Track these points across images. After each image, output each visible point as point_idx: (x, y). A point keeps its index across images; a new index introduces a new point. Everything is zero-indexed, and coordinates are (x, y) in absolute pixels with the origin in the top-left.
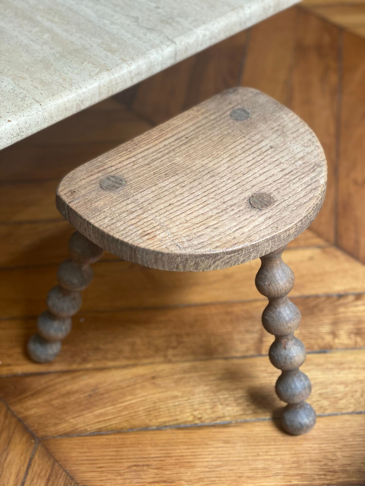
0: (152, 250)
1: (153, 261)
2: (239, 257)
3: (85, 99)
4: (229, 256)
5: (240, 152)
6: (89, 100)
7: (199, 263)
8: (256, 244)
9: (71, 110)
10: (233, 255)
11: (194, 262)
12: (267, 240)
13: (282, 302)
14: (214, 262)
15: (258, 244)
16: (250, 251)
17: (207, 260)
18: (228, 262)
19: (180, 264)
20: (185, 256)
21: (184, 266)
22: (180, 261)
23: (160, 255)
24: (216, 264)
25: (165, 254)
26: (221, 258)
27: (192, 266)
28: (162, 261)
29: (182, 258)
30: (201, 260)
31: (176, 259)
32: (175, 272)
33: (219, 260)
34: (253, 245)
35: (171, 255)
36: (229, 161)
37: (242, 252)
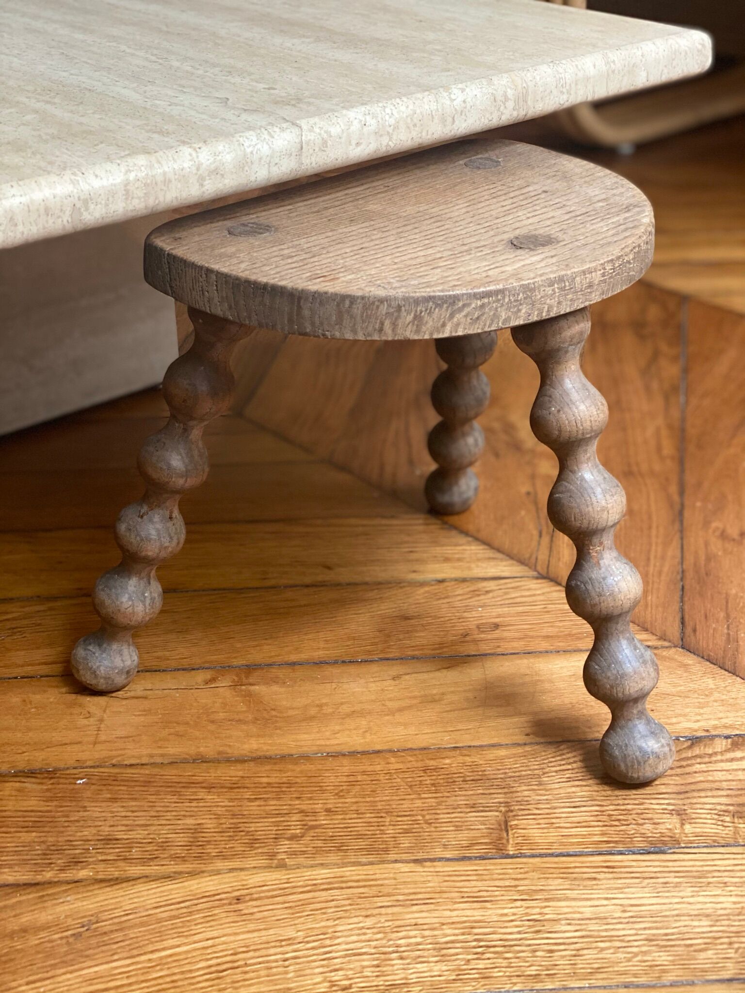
0: (332, 293)
1: (334, 318)
2: (499, 309)
3: (91, 199)
4: (479, 303)
5: (486, 197)
6: (101, 203)
7: (423, 317)
8: (529, 284)
9: (59, 217)
10: (486, 300)
11: (412, 315)
12: (551, 283)
13: (586, 457)
14: (452, 316)
15: (533, 286)
16: (519, 298)
17: (437, 310)
18: (478, 318)
19: (385, 319)
20: (395, 300)
21: (394, 325)
22: (386, 313)
23: (347, 303)
24: (455, 320)
25: (358, 297)
26: (464, 306)
27: (409, 324)
28: (352, 317)
29: (389, 306)
30: (426, 310)
31: (378, 307)
32: (376, 340)
33: (460, 310)
34: (523, 285)
35: (368, 299)
36: (468, 206)
37: (504, 298)
